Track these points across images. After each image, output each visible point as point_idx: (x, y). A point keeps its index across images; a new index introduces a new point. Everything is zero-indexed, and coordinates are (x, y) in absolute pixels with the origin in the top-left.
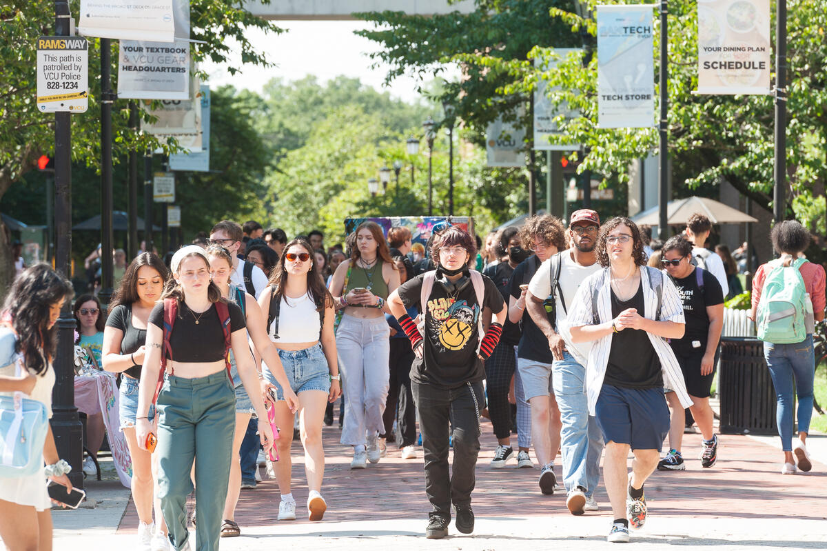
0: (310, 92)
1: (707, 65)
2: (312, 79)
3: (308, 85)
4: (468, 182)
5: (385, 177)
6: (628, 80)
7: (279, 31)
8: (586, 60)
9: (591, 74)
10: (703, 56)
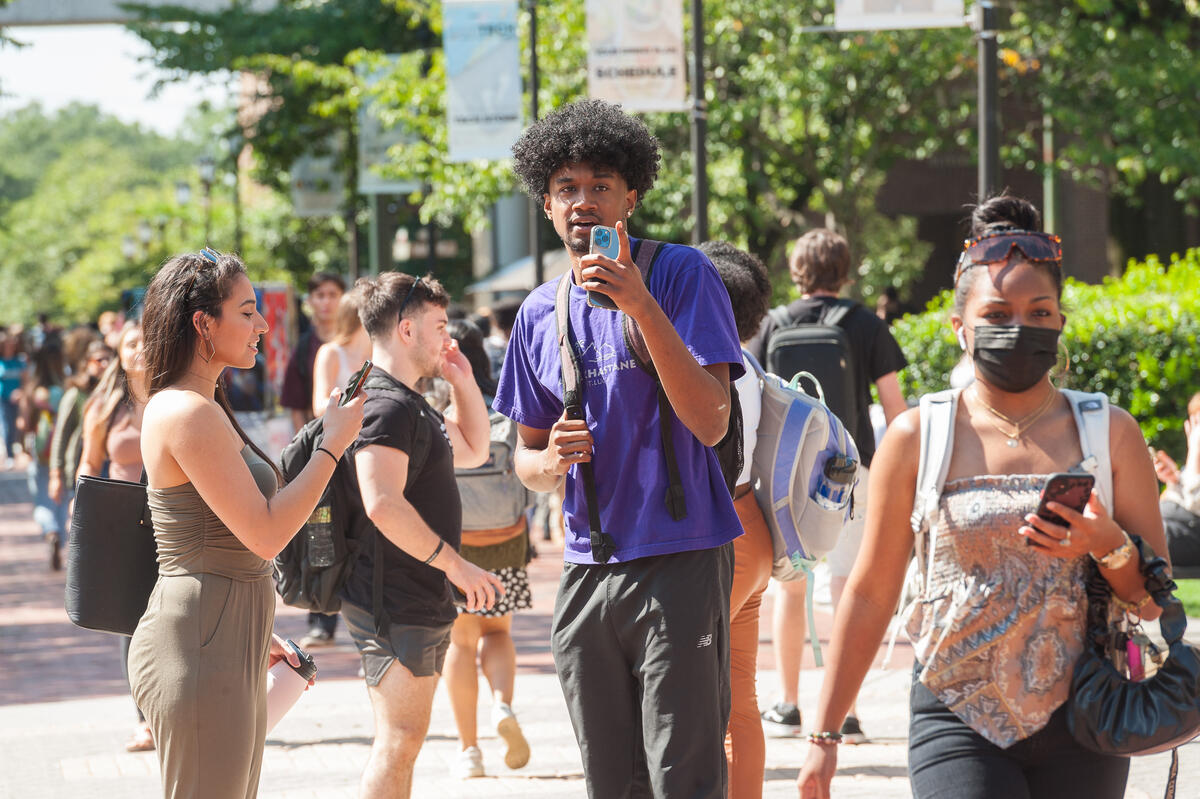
0: (33, 124)
1: (600, 74)
2: (36, 106)
3: (30, 115)
4: (261, 238)
5: (145, 234)
6: (487, 95)
7: (18, 45)
8: (426, 68)
9: (434, 87)
10: (595, 62)
